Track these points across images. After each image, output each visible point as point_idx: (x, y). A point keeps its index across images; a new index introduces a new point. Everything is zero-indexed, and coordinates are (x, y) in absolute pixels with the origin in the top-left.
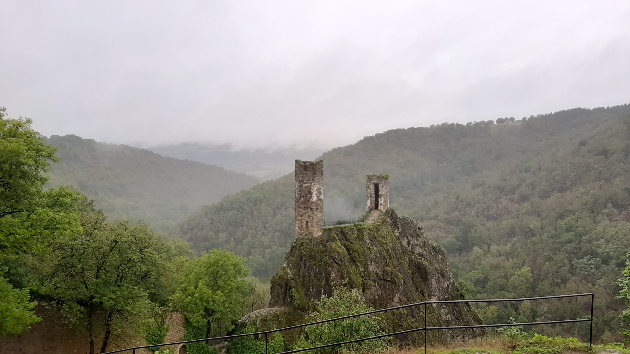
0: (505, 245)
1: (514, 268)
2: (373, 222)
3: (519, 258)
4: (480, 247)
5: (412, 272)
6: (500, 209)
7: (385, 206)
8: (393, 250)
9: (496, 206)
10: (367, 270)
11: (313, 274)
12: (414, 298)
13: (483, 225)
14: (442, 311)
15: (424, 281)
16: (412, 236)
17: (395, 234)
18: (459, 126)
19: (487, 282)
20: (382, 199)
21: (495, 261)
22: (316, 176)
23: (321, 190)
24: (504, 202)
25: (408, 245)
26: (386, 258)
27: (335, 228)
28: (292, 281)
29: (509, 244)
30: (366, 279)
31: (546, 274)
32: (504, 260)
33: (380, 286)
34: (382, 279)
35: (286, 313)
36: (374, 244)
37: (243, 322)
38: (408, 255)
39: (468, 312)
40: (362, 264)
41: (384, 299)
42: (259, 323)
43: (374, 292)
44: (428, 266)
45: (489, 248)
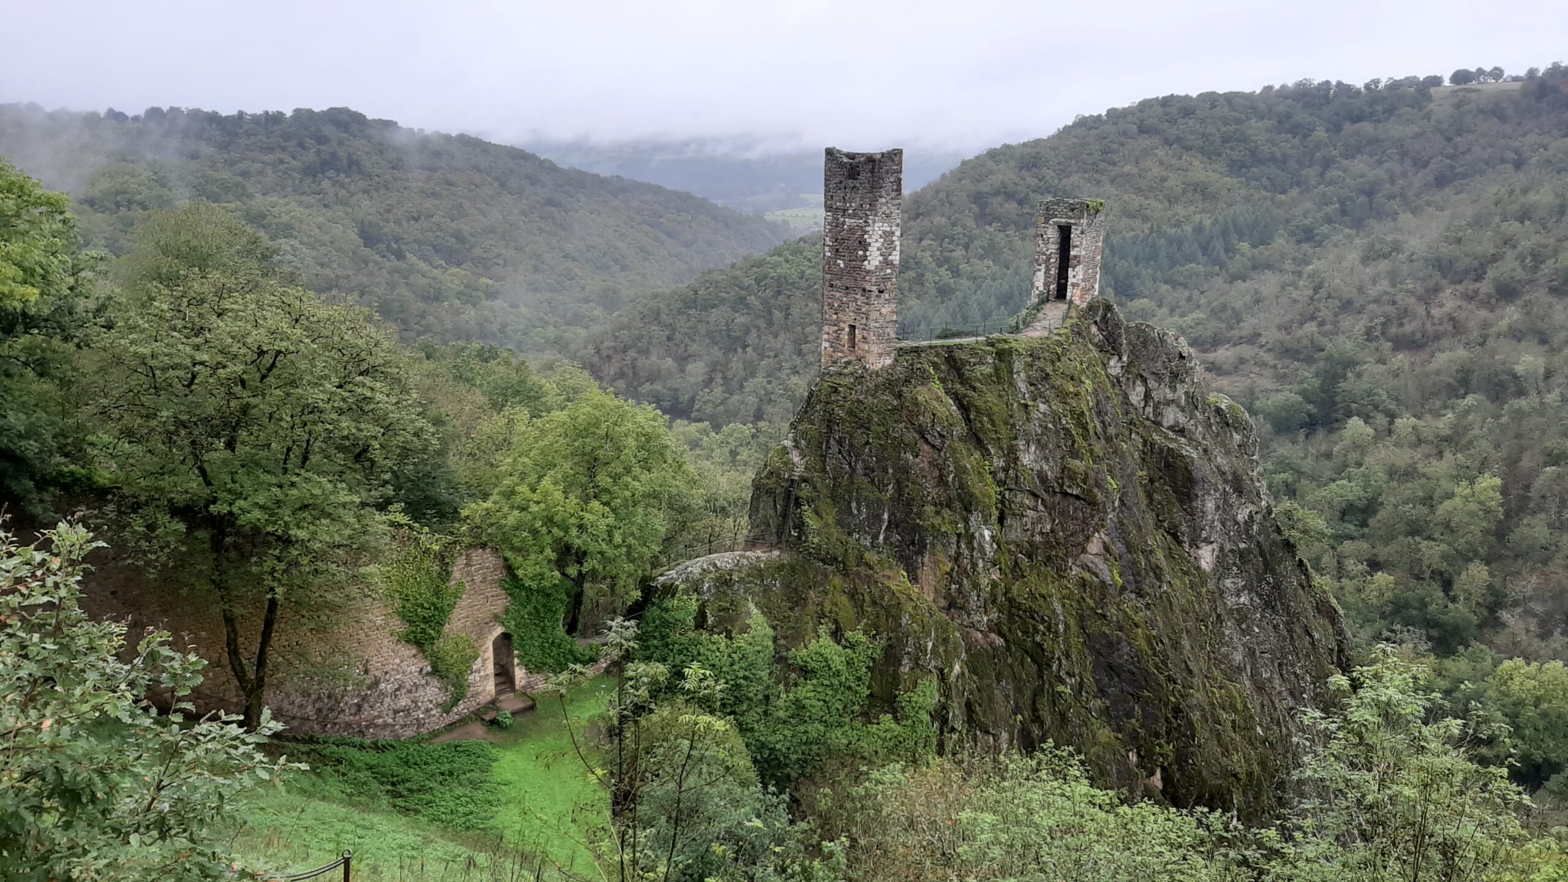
0: (1438, 415)
1: (1456, 479)
2: (1046, 334)
3: (1472, 451)
4: (1367, 419)
5: (1149, 475)
6: (1436, 321)
7: (1085, 291)
8: (1099, 413)
9: (1424, 313)
10: (1015, 463)
11: (860, 471)
12: (1147, 545)
13: (1381, 361)
14: (1228, 583)
15: (1181, 501)
16: (1159, 377)
17: (1109, 371)
18: (1344, 89)
19: (1375, 512)
20: (1080, 269)
21: (1402, 457)
22: (881, 197)
23: (894, 238)
24: (1449, 301)
25: (1146, 402)
26: (1071, 435)
27: (931, 347)
28: (803, 485)
29: (1450, 415)
30: (1011, 490)
31: (1543, 497)
32: (1428, 456)
33: (1049, 509)
34: (1057, 490)
35: (783, 565)
36: (1041, 395)
37: (669, 582)
38: (1141, 430)
39: (1303, 588)
40: (1002, 449)
41: (1058, 544)
42: (709, 588)
43: (1032, 523)
44: (1198, 462)
45: (1392, 422)
